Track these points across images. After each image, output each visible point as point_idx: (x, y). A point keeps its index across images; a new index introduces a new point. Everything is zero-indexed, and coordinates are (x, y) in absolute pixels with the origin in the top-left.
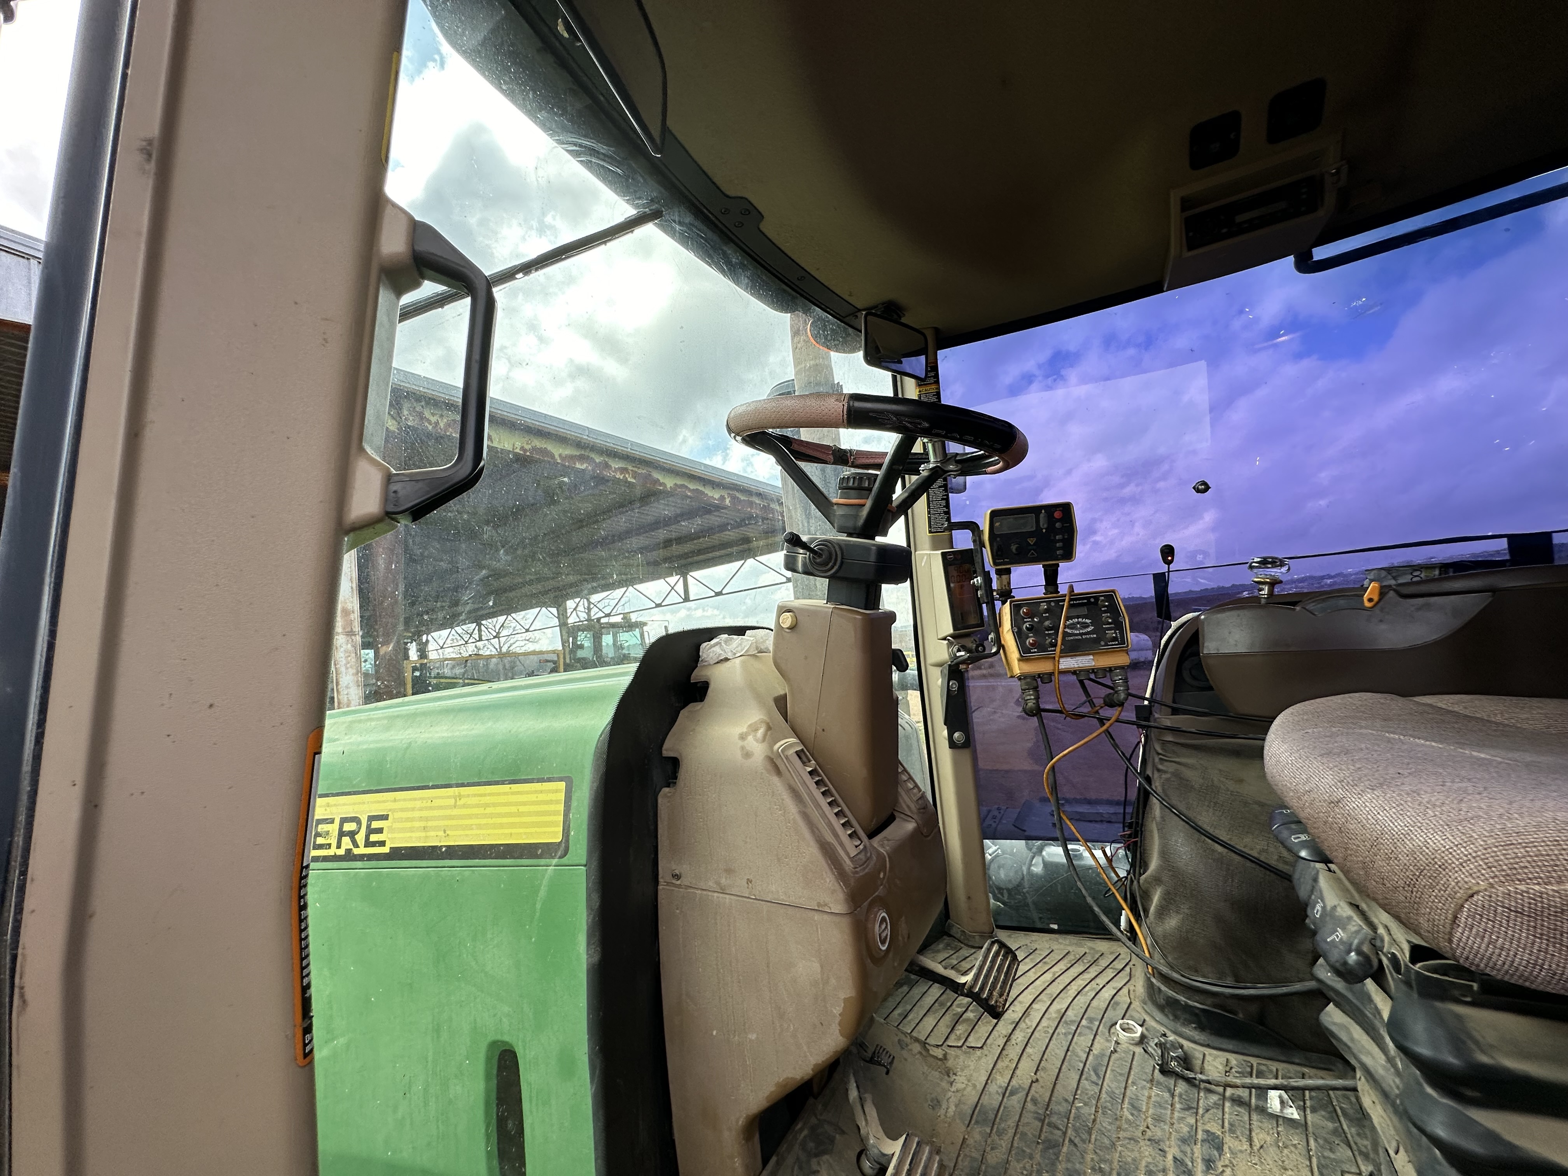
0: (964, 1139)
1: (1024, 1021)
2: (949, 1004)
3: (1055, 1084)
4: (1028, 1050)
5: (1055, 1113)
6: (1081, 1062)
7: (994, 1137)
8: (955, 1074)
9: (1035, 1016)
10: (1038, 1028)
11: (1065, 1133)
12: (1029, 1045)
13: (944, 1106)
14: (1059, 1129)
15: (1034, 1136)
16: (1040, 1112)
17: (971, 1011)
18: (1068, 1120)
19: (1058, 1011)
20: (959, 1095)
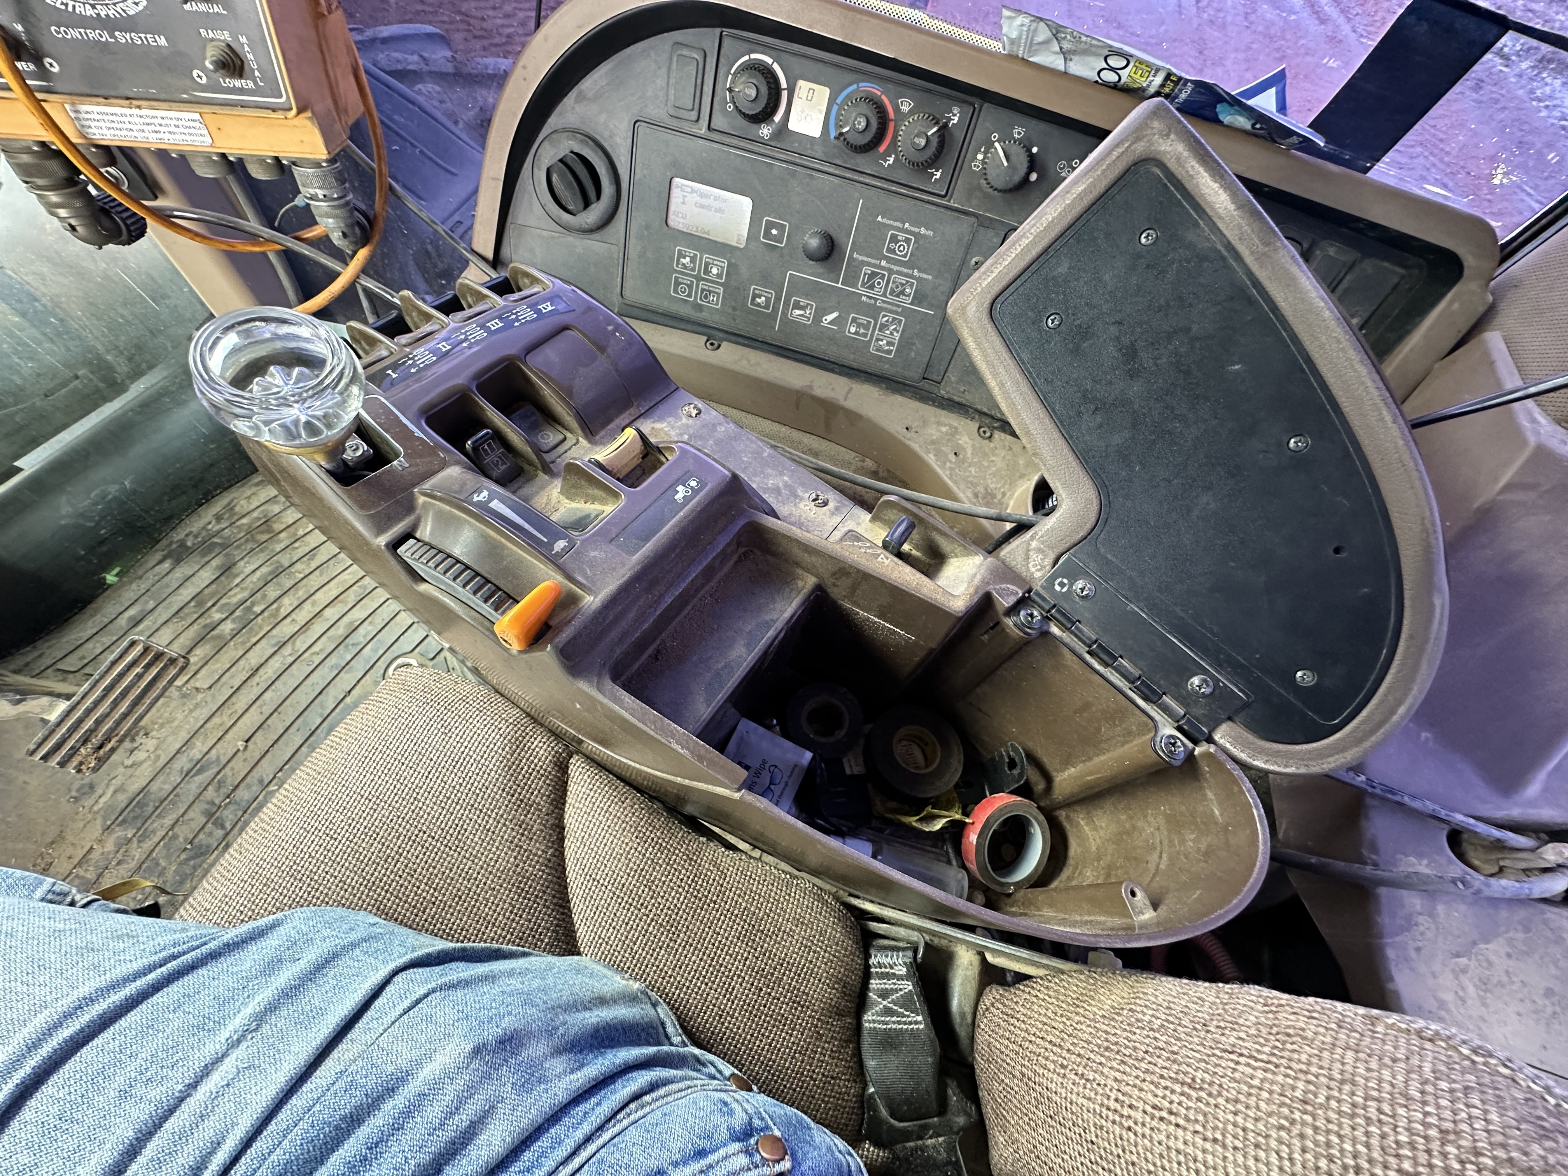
0: (91, 848)
1: (294, 643)
2: (209, 604)
3: (268, 751)
4: (267, 696)
5: (236, 802)
6: (321, 716)
7: (135, 844)
8: (146, 734)
9: (318, 628)
10: (306, 655)
11: (227, 834)
12: (273, 687)
13: (99, 792)
14: (223, 827)
15: (185, 839)
16: (217, 801)
17: (234, 621)
18: (245, 812)
19: (351, 623)
20: (130, 771)
